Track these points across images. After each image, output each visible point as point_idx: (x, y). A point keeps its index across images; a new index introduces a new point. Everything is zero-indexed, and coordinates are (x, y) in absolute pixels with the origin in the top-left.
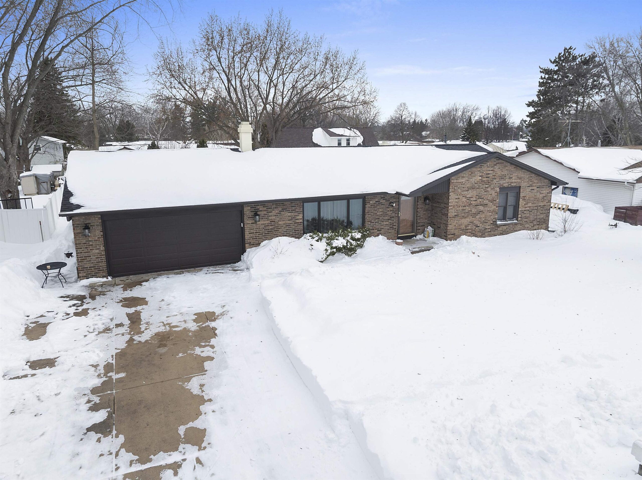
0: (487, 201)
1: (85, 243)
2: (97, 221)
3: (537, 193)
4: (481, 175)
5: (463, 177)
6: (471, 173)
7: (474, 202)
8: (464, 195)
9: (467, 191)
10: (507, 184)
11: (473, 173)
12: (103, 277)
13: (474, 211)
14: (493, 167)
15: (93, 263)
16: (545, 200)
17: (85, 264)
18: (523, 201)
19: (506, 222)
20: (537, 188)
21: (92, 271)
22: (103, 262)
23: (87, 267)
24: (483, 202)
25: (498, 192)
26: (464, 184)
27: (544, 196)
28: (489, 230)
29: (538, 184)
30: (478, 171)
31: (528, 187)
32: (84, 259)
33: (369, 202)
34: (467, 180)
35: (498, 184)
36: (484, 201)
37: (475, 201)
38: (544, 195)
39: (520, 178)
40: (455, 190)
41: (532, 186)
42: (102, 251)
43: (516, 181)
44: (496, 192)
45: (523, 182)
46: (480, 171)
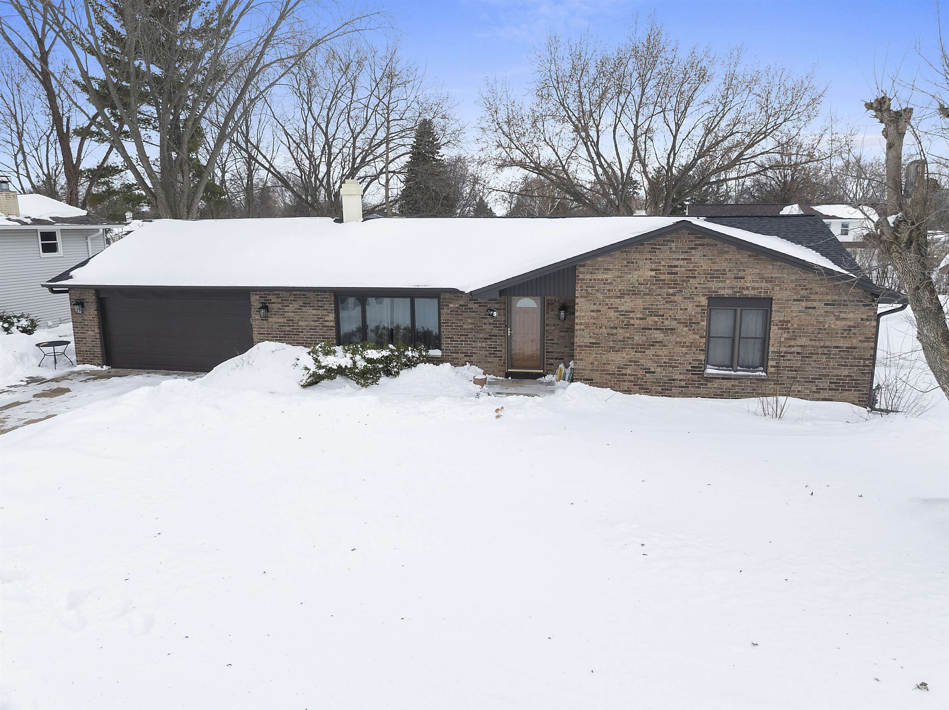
0: (675, 322)
1: (81, 322)
2: (91, 298)
3: (827, 316)
4: (654, 267)
5: (608, 269)
6: (628, 262)
7: (638, 322)
8: (612, 304)
9: (619, 297)
10: (730, 292)
11: (633, 263)
12: (98, 365)
13: (638, 338)
14: (686, 252)
15: (88, 346)
16: (854, 334)
17: (81, 346)
18: (780, 331)
19: (733, 373)
20: (825, 304)
21: (88, 357)
22: (97, 347)
23: (83, 351)
24: (663, 323)
25: (705, 306)
26: (611, 283)
27: (849, 326)
28: (683, 384)
29: (829, 297)
30: (646, 259)
31: (794, 300)
32: (80, 341)
33: (448, 306)
34: (619, 277)
35: (704, 288)
36: (666, 323)
37: (641, 319)
38: (852, 324)
39: (769, 280)
40: (587, 293)
41: (807, 300)
42: (96, 333)
43: (756, 285)
44: (697, 306)
45: (778, 288)
46: (651, 259)
